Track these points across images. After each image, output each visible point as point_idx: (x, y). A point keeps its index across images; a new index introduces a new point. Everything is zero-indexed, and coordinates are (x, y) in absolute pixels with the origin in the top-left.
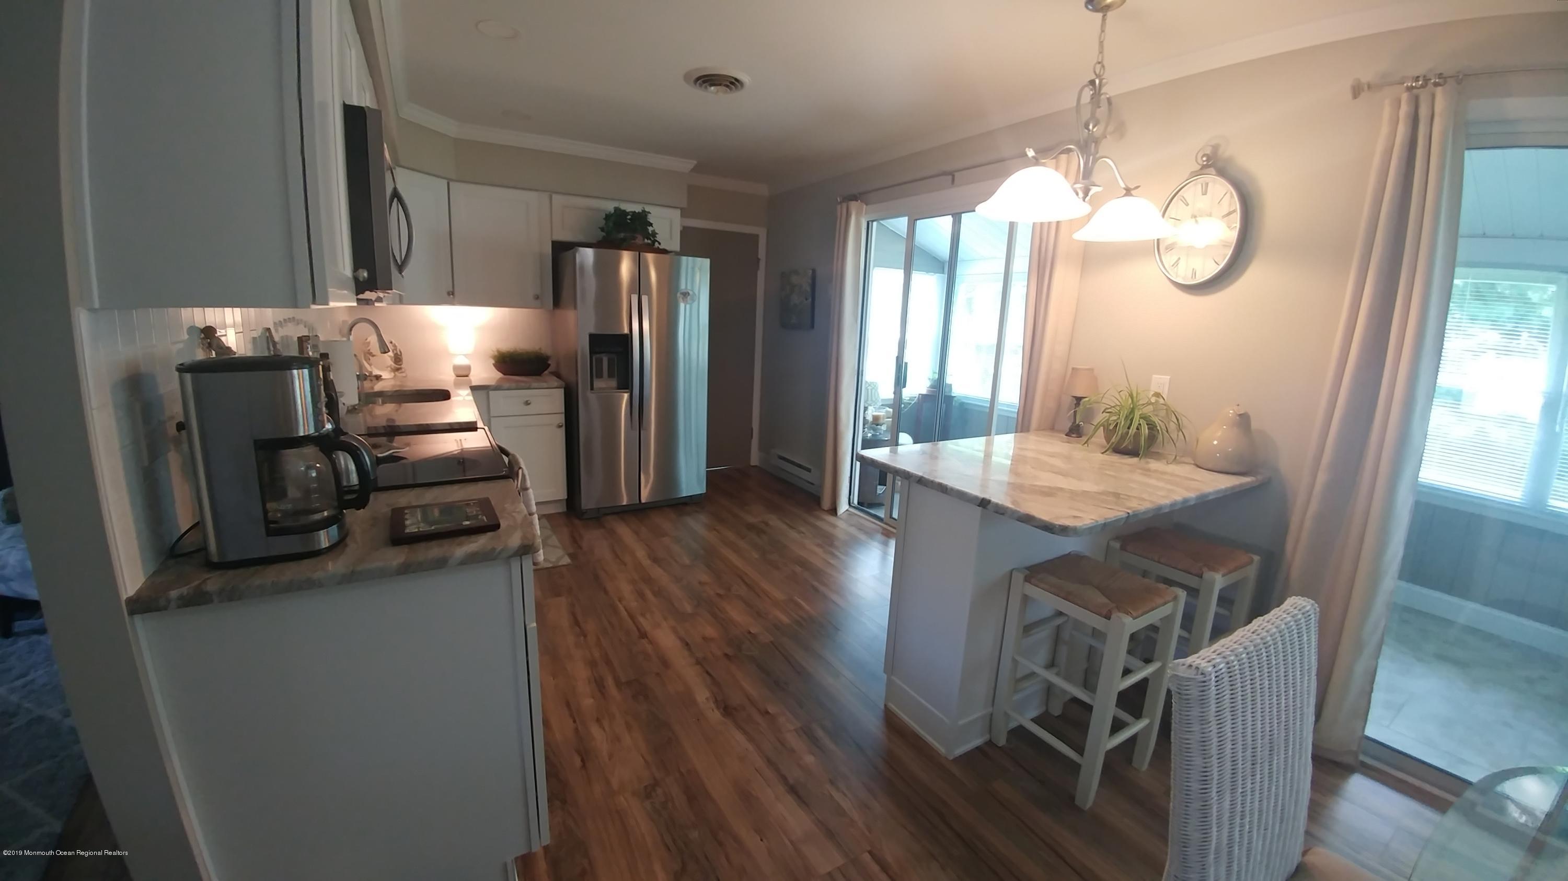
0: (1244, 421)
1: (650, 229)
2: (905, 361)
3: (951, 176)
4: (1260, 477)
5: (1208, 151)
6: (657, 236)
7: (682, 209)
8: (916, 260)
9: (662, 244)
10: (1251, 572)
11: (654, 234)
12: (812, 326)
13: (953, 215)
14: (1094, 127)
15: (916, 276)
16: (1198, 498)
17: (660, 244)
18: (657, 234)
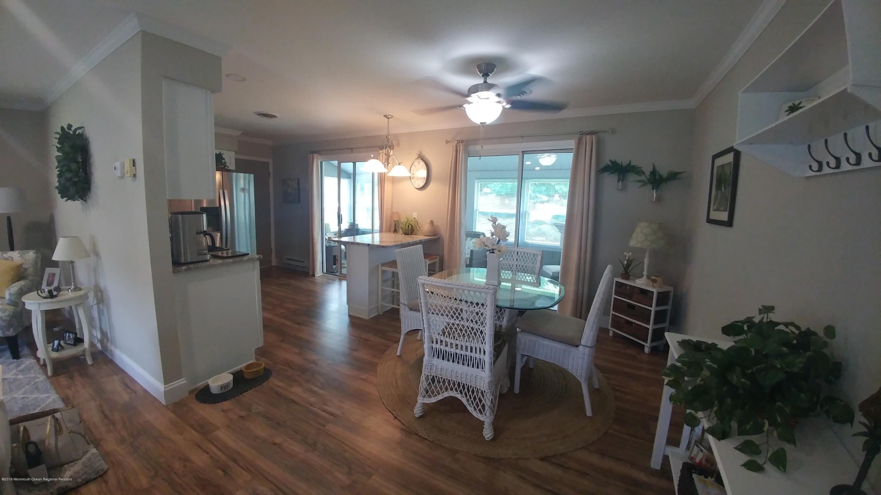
0: (432, 222)
1: (223, 161)
2: (341, 213)
3: (351, 150)
4: (437, 236)
5: (419, 153)
6: (226, 164)
7: (235, 152)
8: (342, 174)
9: (229, 168)
10: (437, 260)
11: (225, 163)
12: (299, 202)
13: (353, 163)
14: (388, 148)
15: (342, 180)
16: (419, 240)
17: (228, 167)
18: (226, 163)
